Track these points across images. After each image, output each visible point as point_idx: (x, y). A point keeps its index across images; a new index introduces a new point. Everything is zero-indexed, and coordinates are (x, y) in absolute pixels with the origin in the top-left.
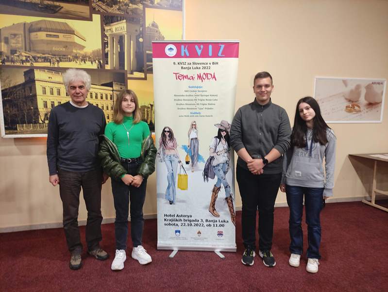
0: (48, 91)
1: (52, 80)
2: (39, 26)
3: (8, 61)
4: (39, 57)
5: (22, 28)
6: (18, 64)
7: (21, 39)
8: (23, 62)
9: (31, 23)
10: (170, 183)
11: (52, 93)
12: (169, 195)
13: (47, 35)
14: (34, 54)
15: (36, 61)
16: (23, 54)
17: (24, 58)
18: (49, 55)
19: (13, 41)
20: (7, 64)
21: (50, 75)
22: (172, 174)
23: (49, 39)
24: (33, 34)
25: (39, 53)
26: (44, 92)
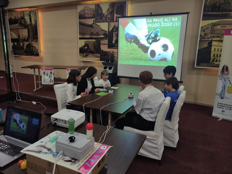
0: (216, 50)
1: (219, 45)
2: (218, 23)
3: (203, 38)
4: (215, 36)
5: (211, 25)
6: (206, 39)
7: (209, 29)
8: (208, 38)
9: (215, 22)
10: (223, 89)
11: (218, 51)
12: (222, 95)
13: (221, 27)
14: (213, 35)
15: (214, 38)
16: (209, 35)
17: (209, 37)
18: (220, 34)
19: (207, 31)
20: (202, 39)
21: (219, 43)
22: (225, 86)
23: (222, 28)
24: (215, 27)
25: (215, 34)
26: (215, 50)
